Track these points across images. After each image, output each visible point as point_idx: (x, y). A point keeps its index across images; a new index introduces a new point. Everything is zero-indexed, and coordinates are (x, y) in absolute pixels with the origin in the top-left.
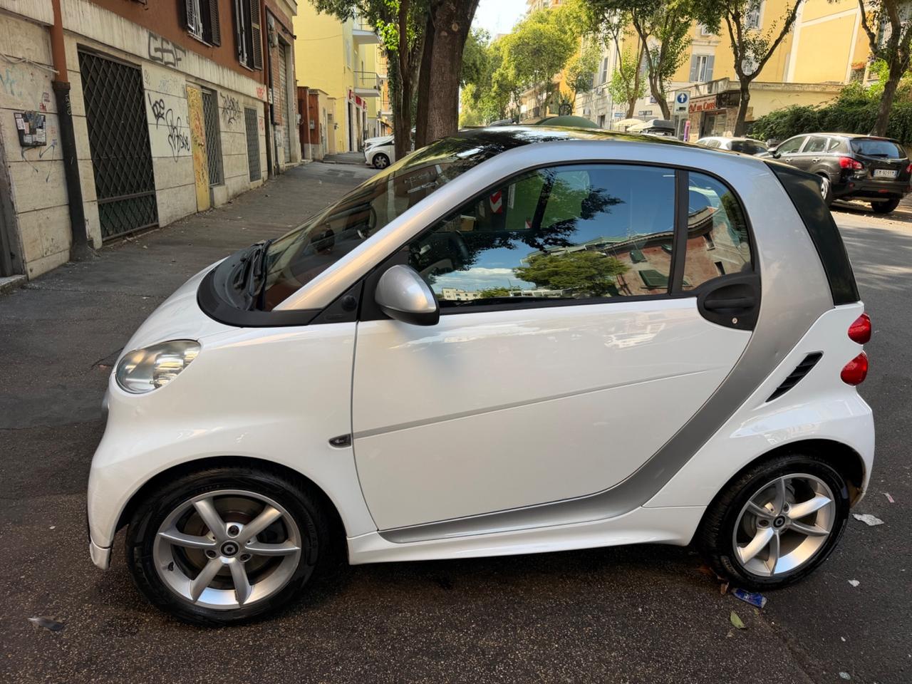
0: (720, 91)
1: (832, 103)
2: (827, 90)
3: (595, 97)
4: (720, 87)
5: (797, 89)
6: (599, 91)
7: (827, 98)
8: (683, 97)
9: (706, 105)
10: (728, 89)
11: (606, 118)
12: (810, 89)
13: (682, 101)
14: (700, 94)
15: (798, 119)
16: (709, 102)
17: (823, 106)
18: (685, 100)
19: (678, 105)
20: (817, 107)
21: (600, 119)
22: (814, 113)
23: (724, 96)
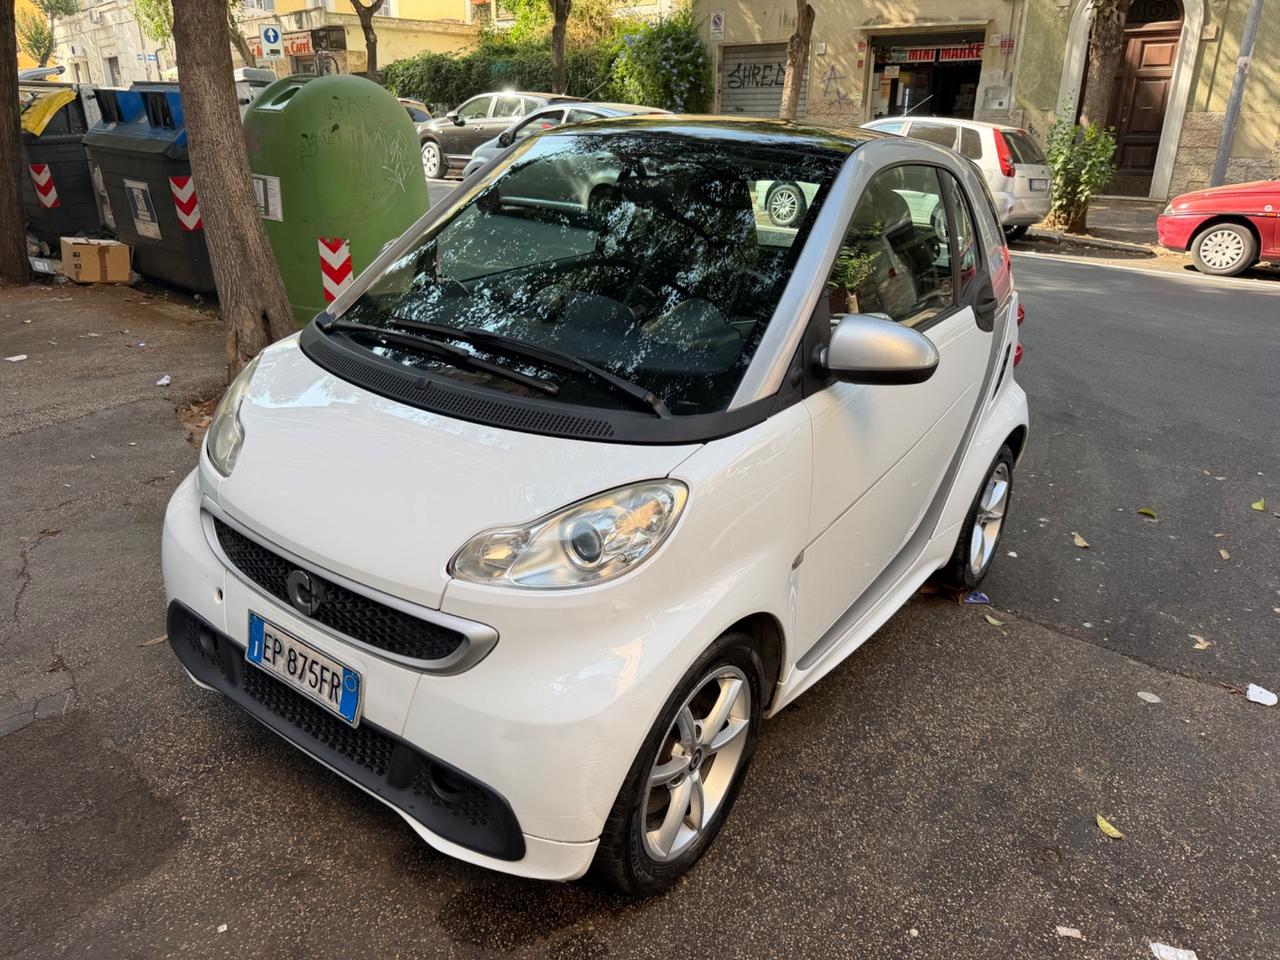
0: (316, 25)
1: (475, 49)
2: (450, 31)
3: (87, 25)
4: (314, 20)
5: (415, 27)
6: (96, 16)
7: (463, 42)
8: (271, 34)
9: (295, 46)
10: (326, 24)
11: (121, 61)
12: (431, 29)
13: (272, 40)
14: (285, 30)
15: (438, 70)
16: (297, 42)
17: (465, 54)
18: (276, 37)
19: (266, 47)
20: (457, 54)
21: (107, 64)
22: (455, 62)
23: (322, 34)
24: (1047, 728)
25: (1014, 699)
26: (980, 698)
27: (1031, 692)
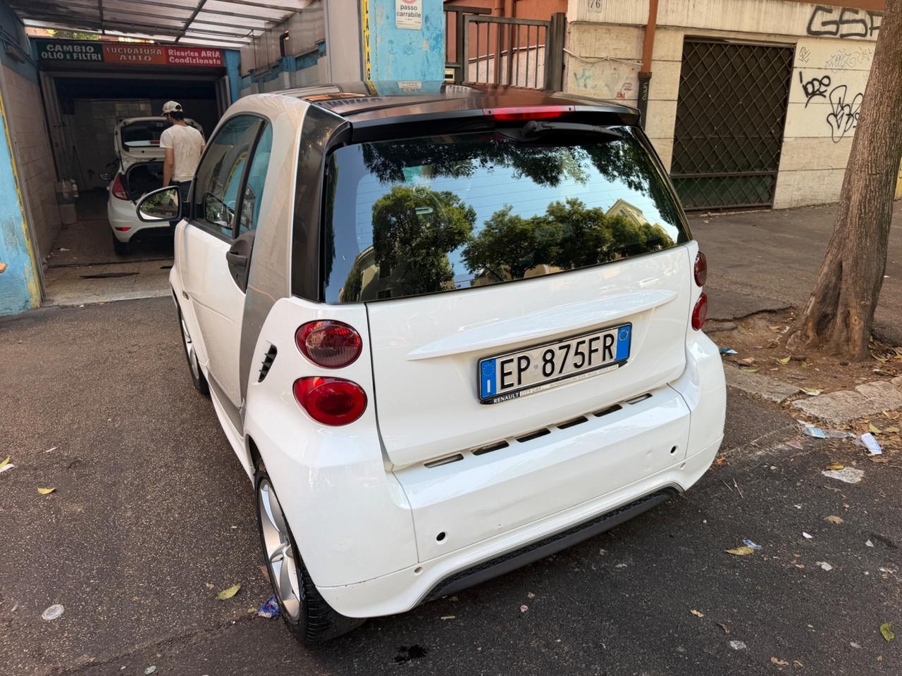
24: (114, 523)
25: (149, 527)
26: (169, 510)
27: (143, 543)
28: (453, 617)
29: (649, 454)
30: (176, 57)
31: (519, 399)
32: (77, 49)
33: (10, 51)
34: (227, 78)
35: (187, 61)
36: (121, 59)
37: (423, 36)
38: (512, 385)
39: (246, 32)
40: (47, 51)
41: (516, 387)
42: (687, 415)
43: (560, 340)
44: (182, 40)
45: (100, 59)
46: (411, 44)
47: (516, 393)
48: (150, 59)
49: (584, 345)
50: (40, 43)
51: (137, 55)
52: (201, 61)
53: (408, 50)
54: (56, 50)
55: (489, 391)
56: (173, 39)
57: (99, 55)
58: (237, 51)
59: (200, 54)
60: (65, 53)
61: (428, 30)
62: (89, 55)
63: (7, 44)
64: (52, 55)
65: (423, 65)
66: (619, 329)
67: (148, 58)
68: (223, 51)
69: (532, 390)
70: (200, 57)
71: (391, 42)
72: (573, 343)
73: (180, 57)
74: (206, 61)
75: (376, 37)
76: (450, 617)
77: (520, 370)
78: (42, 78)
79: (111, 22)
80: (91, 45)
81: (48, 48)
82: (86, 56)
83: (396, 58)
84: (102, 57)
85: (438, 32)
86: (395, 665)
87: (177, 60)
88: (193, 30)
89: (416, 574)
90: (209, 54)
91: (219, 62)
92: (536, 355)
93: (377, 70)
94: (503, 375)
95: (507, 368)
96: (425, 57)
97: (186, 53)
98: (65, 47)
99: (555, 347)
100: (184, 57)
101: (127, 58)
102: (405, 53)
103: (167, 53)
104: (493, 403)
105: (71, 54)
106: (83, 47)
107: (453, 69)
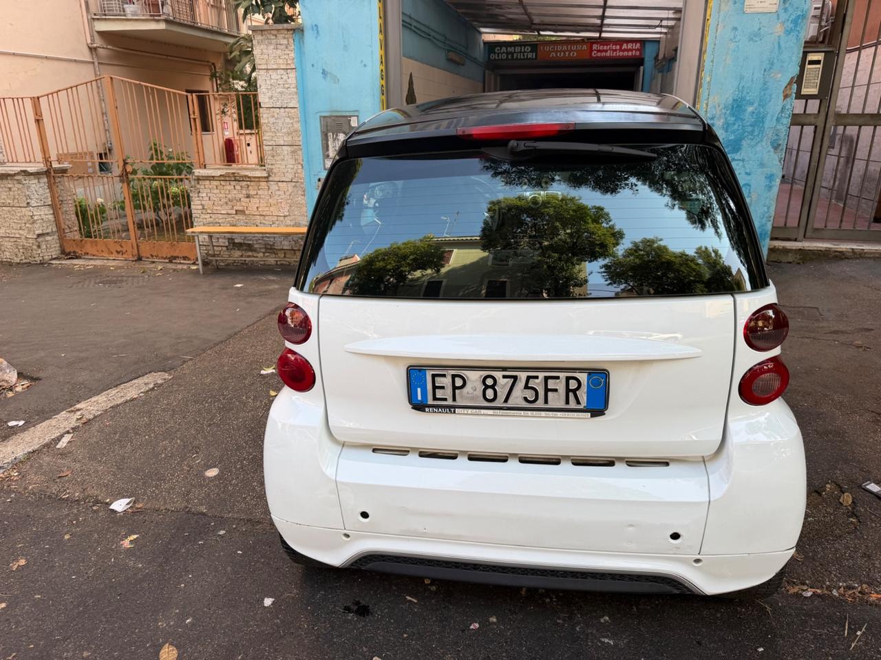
28: (416, 601)
29: (631, 529)
30: (598, 51)
31: (453, 415)
32: (518, 49)
33: (450, 57)
34: (642, 68)
35: (608, 54)
36: (551, 56)
37: (778, 19)
38: (445, 400)
39: (657, 23)
40: (495, 53)
41: (450, 402)
42: (704, 503)
43: (504, 369)
44: (604, 35)
45: (534, 57)
46: (760, 29)
47: (451, 409)
48: (575, 54)
49: (536, 381)
50: (492, 46)
51: (564, 52)
52: (621, 54)
53: (755, 37)
54: (502, 51)
55: (419, 398)
56: (597, 35)
57: (534, 54)
58: (657, 41)
59: (621, 46)
60: (508, 53)
61: (785, 12)
62: (526, 54)
63: (449, 51)
64: (498, 56)
65: (772, 52)
66: (589, 374)
67: (573, 54)
68: (643, 42)
69: (470, 411)
70: (621, 50)
71: (735, 29)
72: (523, 376)
73: (603, 51)
74: (626, 54)
75: (718, 25)
76: (413, 600)
77: (455, 388)
78: (487, 75)
79: (539, 24)
80: (528, 45)
81: (496, 51)
82: (524, 55)
83: (738, 47)
84: (536, 56)
85: (799, 13)
86: (340, 611)
87: (599, 54)
88: (609, 25)
89: (344, 538)
90: (630, 46)
91: (638, 53)
92: (474, 377)
93: (712, 61)
94: (435, 388)
95: (440, 381)
96: (776, 45)
97: (609, 47)
98: (509, 48)
99: (498, 375)
100: (606, 51)
101: (556, 55)
102: (751, 39)
103: (591, 47)
104: (425, 411)
105: (512, 54)
106: (523, 47)
107: (823, 54)
